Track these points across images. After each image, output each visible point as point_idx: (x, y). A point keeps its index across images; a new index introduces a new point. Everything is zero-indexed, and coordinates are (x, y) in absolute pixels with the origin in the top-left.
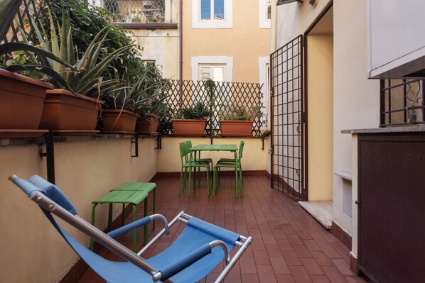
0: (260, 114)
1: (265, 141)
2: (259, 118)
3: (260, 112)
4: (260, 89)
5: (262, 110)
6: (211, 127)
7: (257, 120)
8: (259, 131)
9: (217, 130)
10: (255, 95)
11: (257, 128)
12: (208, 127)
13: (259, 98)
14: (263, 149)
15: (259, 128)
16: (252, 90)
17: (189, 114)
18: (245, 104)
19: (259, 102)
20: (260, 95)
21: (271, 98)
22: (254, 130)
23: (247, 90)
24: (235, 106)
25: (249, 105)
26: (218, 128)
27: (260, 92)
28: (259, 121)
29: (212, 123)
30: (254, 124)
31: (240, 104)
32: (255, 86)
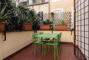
0: (71, 22)
1: (72, 32)
2: (70, 24)
3: (70, 22)
4: (70, 14)
5: (71, 21)
6: (53, 27)
7: (69, 24)
8: (70, 28)
9: (55, 28)
10: (68, 16)
11: (69, 27)
12: (52, 27)
13: (70, 17)
14: (71, 35)
15: (70, 27)
16: (67, 15)
17: (45, 23)
18: (65, 19)
19: (70, 18)
20: (70, 16)
21: (74, 14)
22: (68, 28)
23: (66, 15)
24: (61, 20)
25: (66, 19)
26: (55, 27)
27: (70, 15)
28: (70, 25)
29: (53, 26)
30: (68, 26)
31: (63, 20)
32: (68, 13)
